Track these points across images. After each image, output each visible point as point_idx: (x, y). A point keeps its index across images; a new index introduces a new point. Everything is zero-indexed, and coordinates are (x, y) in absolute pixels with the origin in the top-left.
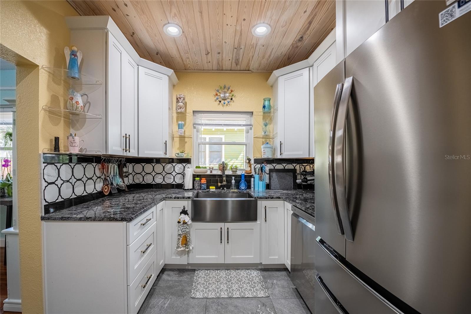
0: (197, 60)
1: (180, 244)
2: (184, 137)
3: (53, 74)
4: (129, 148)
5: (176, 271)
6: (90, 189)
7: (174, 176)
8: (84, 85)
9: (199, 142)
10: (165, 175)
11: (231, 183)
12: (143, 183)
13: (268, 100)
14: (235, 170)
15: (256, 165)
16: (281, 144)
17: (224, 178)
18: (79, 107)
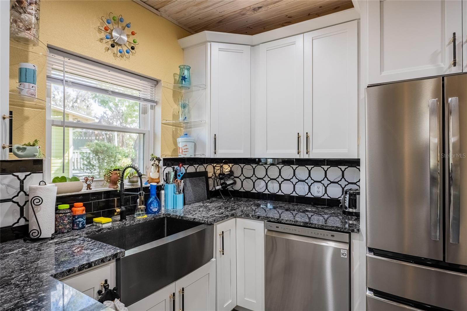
13: (187, 69)
15: (165, 169)
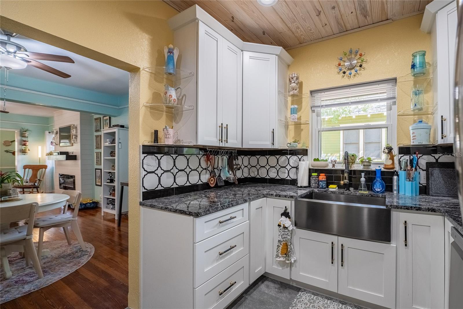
0: (309, 27)
1: (279, 253)
2: (300, 124)
3: (154, 74)
4: (227, 139)
5: (278, 284)
6: (194, 179)
7: (289, 170)
8: (182, 79)
9: (319, 129)
10: (279, 169)
11: (360, 181)
12: (258, 177)
13: (420, 55)
14: (368, 164)
15: (401, 157)
16: (442, 121)
17: (346, 175)
18: (172, 100)
